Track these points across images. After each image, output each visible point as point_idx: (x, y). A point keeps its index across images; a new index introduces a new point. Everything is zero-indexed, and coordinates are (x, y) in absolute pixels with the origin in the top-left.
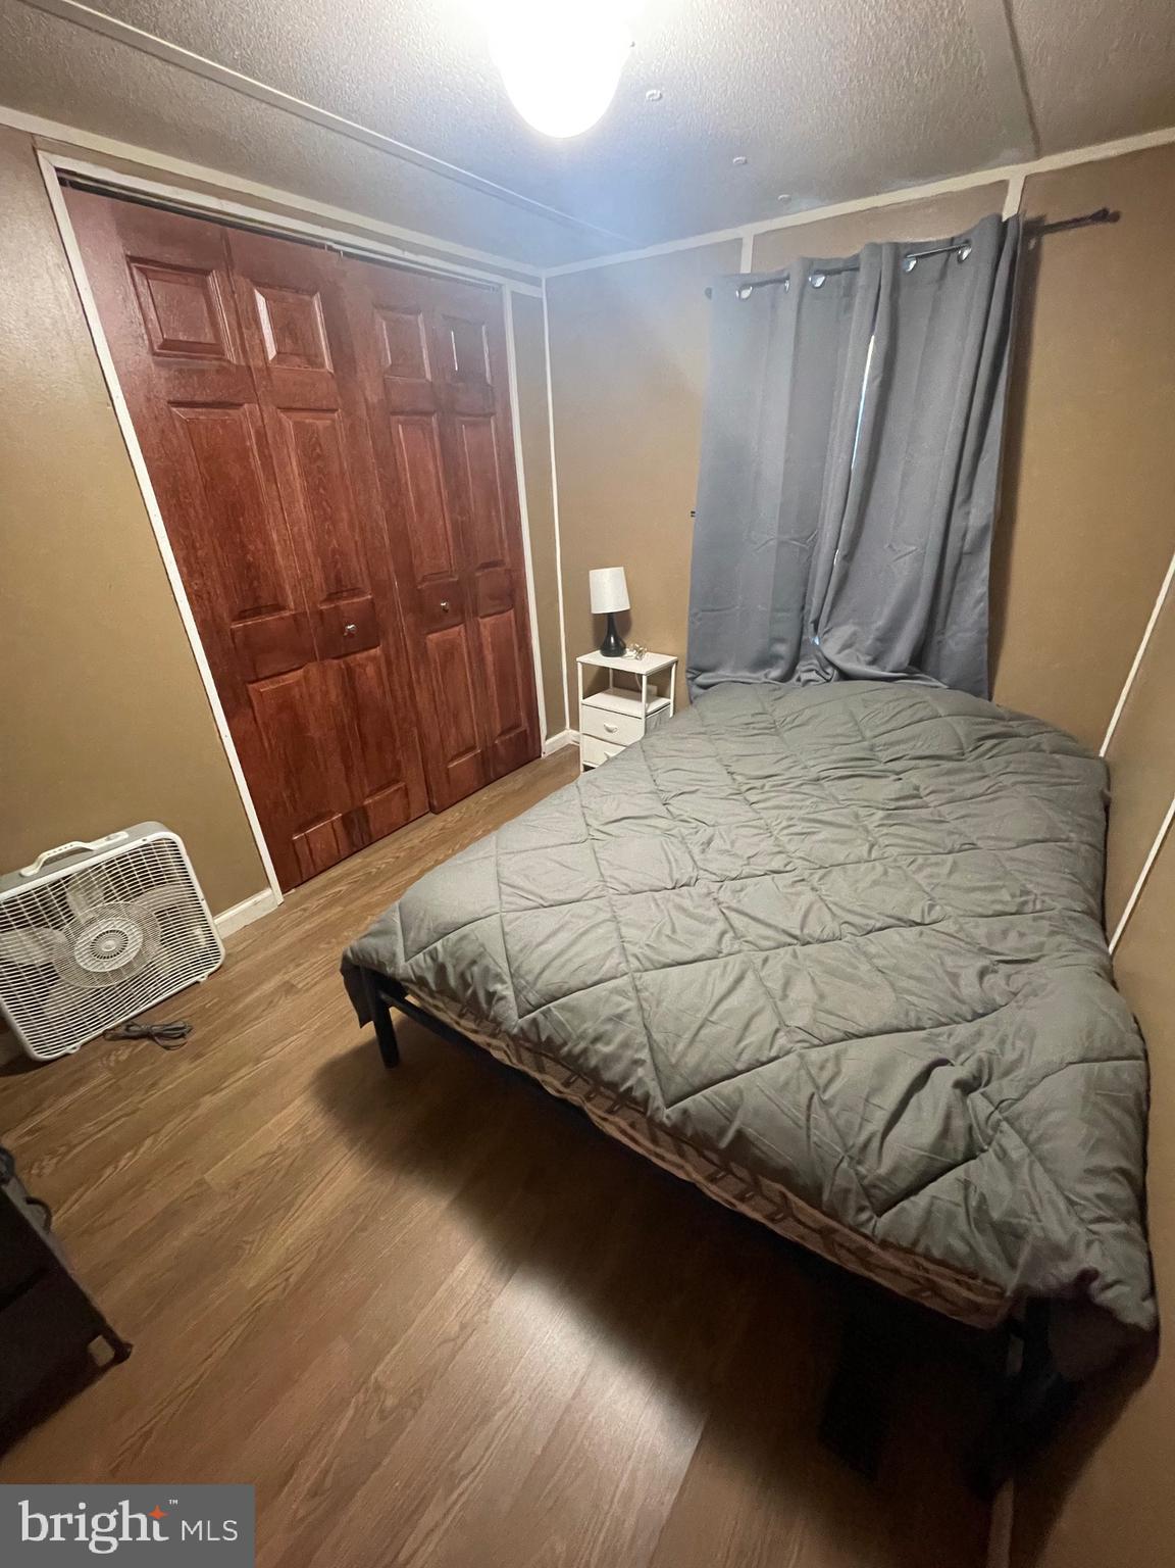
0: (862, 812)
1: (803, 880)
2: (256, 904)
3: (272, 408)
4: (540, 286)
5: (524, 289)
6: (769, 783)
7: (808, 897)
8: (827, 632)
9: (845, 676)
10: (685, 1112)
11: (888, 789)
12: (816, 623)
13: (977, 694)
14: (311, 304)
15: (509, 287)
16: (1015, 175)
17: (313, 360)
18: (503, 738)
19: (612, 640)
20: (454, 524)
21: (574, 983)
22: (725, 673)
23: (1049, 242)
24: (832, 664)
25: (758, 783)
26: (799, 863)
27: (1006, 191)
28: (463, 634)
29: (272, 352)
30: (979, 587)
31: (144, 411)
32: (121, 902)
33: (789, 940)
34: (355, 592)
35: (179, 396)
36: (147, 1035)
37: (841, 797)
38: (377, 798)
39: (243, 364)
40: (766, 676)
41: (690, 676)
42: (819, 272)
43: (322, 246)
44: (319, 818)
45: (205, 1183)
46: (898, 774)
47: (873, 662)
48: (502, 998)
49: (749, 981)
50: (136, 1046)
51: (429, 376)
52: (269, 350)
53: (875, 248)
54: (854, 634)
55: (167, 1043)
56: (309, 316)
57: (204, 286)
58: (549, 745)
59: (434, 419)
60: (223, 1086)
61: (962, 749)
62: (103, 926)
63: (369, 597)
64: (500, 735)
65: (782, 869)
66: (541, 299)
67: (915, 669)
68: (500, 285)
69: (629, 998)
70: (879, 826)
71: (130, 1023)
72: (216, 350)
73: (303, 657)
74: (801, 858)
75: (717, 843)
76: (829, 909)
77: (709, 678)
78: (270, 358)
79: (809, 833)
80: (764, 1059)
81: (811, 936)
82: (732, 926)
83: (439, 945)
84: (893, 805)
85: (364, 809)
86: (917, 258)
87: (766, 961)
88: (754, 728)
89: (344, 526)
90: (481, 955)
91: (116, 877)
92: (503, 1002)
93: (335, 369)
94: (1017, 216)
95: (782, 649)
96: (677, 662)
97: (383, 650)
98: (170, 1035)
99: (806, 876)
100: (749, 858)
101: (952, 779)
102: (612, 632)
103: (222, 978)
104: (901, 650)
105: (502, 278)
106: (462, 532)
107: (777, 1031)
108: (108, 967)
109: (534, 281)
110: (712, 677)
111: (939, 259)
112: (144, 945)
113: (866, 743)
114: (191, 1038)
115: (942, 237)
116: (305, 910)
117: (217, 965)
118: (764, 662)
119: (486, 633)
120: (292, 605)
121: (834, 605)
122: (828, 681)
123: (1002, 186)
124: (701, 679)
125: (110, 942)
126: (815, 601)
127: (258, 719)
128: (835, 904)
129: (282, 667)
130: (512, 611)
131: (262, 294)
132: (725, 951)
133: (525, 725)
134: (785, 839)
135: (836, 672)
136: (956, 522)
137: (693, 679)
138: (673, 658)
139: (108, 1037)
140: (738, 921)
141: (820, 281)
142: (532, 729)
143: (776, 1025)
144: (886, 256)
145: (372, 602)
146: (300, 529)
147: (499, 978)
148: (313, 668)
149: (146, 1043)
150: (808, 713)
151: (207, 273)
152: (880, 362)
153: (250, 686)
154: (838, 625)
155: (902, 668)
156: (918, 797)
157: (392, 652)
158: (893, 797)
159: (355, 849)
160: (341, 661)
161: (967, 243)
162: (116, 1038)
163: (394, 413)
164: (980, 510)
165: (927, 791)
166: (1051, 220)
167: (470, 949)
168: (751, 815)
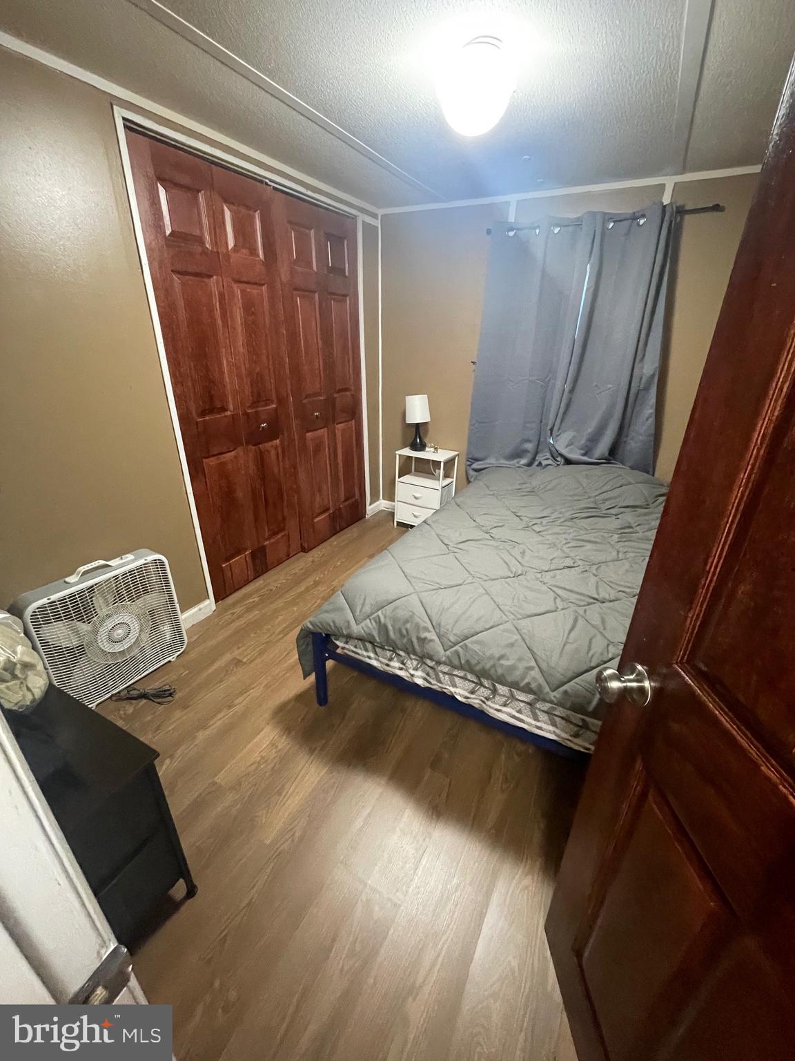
0: (606, 535)
1: (586, 571)
2: (200, 610)
3: (230, 279)
4: (378, 219)
5: (369, 220)
6: (545, 521)
7: (593, 580)
8: (558, 436)
9: (568, 462)
10: (566, 692)
11: (613, 523)
12: (551, 430)
13: (648, 472)
14: (255, 216)
15: (362, 218)
16: (669, 182)
17: (253, 252)
18: (347, 503)
19: (418, 440)
20: (325, 363)
21: (478, 628)
22: (492, 461)
23: (687, 217)
24: (561, 455)
25: (538, 521)
26: (580, 563)
27: (664, 189)
28: (326, 434)
29: (231, 244)
30: (649, 410)
31: (158, 275)
32: (129, 603)
33: (592, 601)
34: (268, 401)
35: (179, 267)
36: (144, 696)
37: (589, 529)
38: (272, 541)
39: (215, 250)
40: (518, 463)
41: (469, 463)
42: (557, 225)
43: (261, 182)
44: (238, 552)
45: (216, 783)
46: (616, 515)
47: (584, 455)
48: (431, 641)
49: (581, 622)
50: (138, 704)
51: (315, 268)
52: (229, 243)
53: (593, 214)
54: (574, 437)
55: (159, 700)
56: (252, 224)
57: (196, 198)
58: (371, 509)
59: (317, 295)
60: (211, 723)
61: (647, 501)
62: (117, 619)
63: (274, 406)
64: (343, 502)
65: (572, 565)
66: (378, 227)
67: (611, 458)
68: (356, 216)
69: (515, 634)
70: (618, 542)
71: (129, 689)
72: (200, 240)
73: (235, 442)
74: (581, 559)
75: (528, 551)
76: (608, 585)
77: (479, 465)
78: (230, 248)
79: (580, 546)
80: (606, 659)
81: (604, 599)
82: (558, 595)
83: (380, 613)
84: (620, 532)
85: (264, 547)
86: (614, 222)
87: (585, 611)
88: (523, 492)
89: (264, 359)
90: (411, 617)
91: (127, 585)
92: (431, 644)
93: (265, 259)
94: (671, 204)
95: (530, 446)
96: (458, 455)
97: (281, 441)
98: (162, 695)
99: (587, 568)
100: (551, 560)
101: (647, 518)
102: (417, 435)
103: (186, 658)
104: (603, 447)
105: (356, 211)
106: (329, 366)
107: (608, 645)
108: (118, 648)
109: (375, 216)
110: (482, 464)
111: (627, 223)
112: (139, 635)
113: (592, 499)
114: (177, 696)
115: (627, 212)
116: (233, 614)
117: (182, 650)
118: (517, 454)
119: (338, 434)
120: (231, 408)
121: (562, 421)
122: (558, 465)
123: (662, 187)
124: (475, 466)
125: (120, 631)
126: (552, 416)
127: (208, 483)
128: (610, 582)
129: (224, 449)
130: (353, 421)
131: (228, 208)
132: (560, 607)
133: (357, 496)
134: (566, 550)
135: (563, 460)
136: (636, 370)
137: (470, 465)
138: (457, 453)
139: (114, 698)
140: (559, 592)
141: (556, 230)
142: (361, 500)
143: (606, 642)
144: (599, 219)
145: (276, 409)
146: (239, 359)
147: (426, 629)
148: (240, 450)
149: (144, 701)
150: (554, 483)
151: (199, 191)
152: (594, 279)
153: (204, 460)
154: (565, 431)
155: (604, 457)
156: (632, 527)
157: (286, 443)
158: (619, 527)
159: (257, 575)
160: (256, 447)
161: (643, 216)
162: (120, 699)
163: (296, 289)
164: (649, 366)
165: (636, 524)
166: (688, 208)
167: (402, 614)
168: (541, 538)
